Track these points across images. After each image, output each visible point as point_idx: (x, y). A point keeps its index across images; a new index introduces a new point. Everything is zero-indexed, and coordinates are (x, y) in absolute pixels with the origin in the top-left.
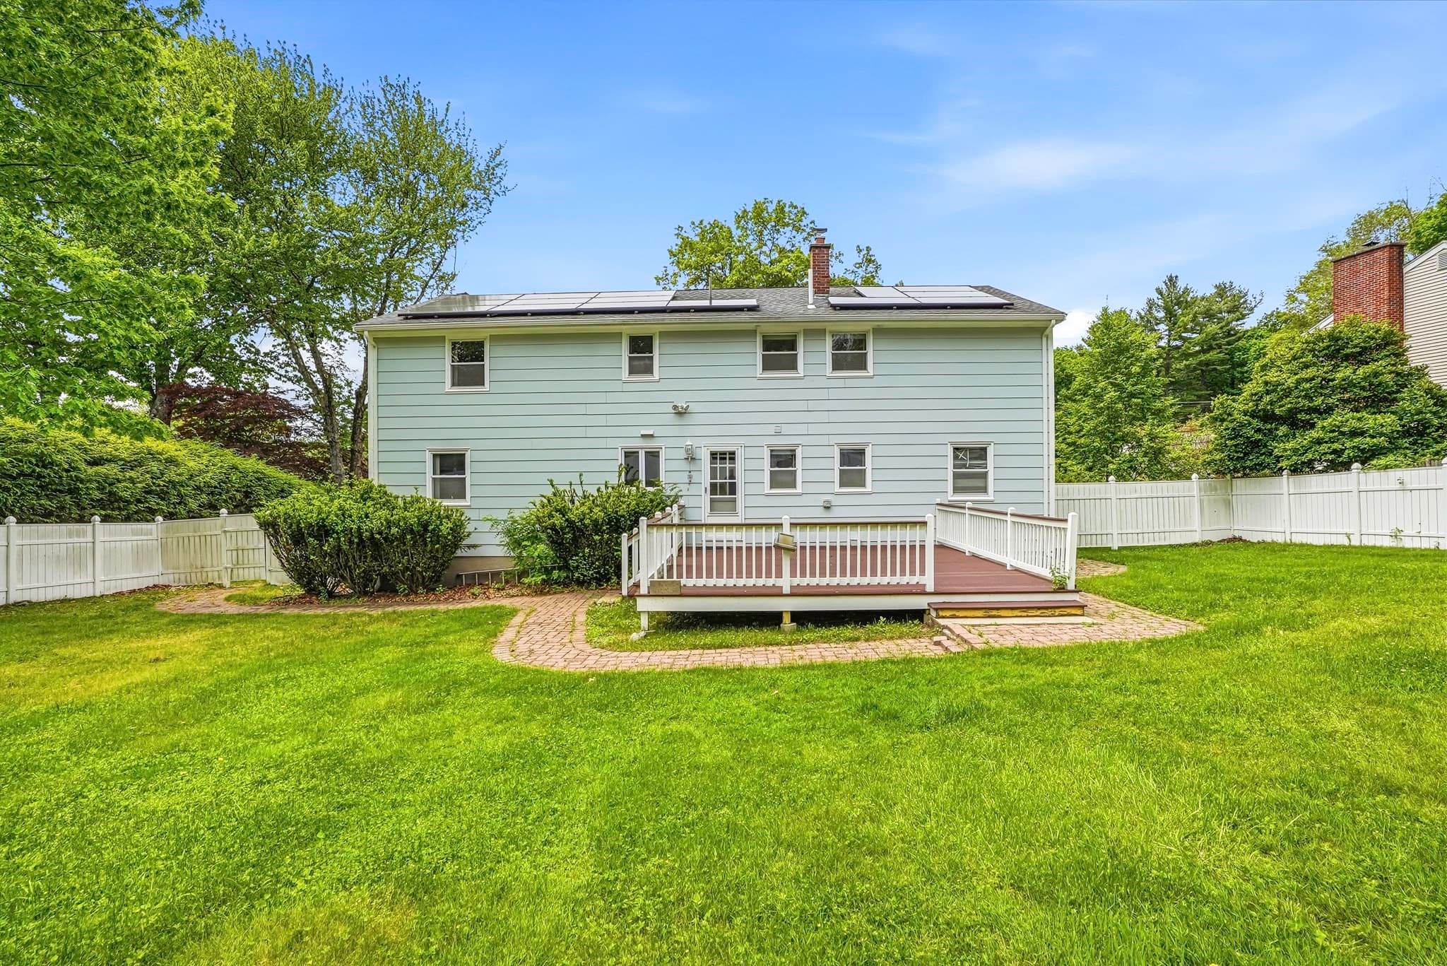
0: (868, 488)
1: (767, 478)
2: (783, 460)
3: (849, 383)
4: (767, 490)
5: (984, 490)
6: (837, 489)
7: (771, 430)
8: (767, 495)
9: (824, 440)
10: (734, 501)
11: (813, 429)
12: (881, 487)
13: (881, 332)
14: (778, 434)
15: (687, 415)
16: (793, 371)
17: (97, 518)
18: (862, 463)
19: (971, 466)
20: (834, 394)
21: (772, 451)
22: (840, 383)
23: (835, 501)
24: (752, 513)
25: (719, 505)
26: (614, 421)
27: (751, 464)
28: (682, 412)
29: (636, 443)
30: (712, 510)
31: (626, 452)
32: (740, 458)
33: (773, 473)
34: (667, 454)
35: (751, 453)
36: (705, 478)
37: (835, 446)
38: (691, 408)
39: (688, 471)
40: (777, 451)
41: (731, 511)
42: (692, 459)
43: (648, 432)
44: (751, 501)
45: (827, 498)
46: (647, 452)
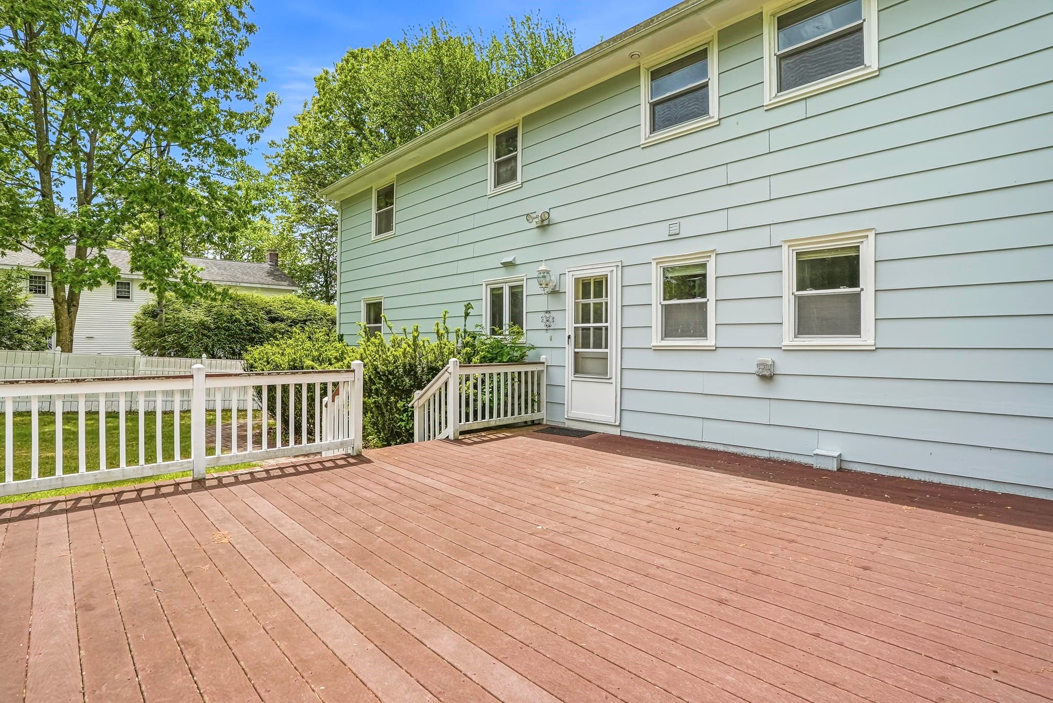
0: (868, 337)
2: (685, 283)
3: (815, 106)
4: (656, 341)
6: (788, 339)
7: (662, 231)
8: (657, 350)
9: (760, 238)
10: (604, 358)
11: (741, 218)
12: (894, 335)
14: (674, 237)
15: (551, 227)
16: (700, 118)
18: (853, 280)
20: (780, 139)
21: (665, 270)
22: (797, 111)
23: (784, 364)
24: (631, 380)
25: (590, 365)
26: (480, 249)
27: (633, 296)
28: (545, 225)
29: (500, 276)
30: (576, 371)
31: (492, 290)
32: (613, 287)
33: (667, 309)
34: (530, 289)
35: (632, 276)
36: (568, 322)
37: (785, 247)
38: (555, 216)
39: (547, 312)
40: (673, 269)
41: (603, 374)
42: (555, 293)
43: (510, 259)
44: (632, 359)
45: (767, 357)
46: (511, 288)
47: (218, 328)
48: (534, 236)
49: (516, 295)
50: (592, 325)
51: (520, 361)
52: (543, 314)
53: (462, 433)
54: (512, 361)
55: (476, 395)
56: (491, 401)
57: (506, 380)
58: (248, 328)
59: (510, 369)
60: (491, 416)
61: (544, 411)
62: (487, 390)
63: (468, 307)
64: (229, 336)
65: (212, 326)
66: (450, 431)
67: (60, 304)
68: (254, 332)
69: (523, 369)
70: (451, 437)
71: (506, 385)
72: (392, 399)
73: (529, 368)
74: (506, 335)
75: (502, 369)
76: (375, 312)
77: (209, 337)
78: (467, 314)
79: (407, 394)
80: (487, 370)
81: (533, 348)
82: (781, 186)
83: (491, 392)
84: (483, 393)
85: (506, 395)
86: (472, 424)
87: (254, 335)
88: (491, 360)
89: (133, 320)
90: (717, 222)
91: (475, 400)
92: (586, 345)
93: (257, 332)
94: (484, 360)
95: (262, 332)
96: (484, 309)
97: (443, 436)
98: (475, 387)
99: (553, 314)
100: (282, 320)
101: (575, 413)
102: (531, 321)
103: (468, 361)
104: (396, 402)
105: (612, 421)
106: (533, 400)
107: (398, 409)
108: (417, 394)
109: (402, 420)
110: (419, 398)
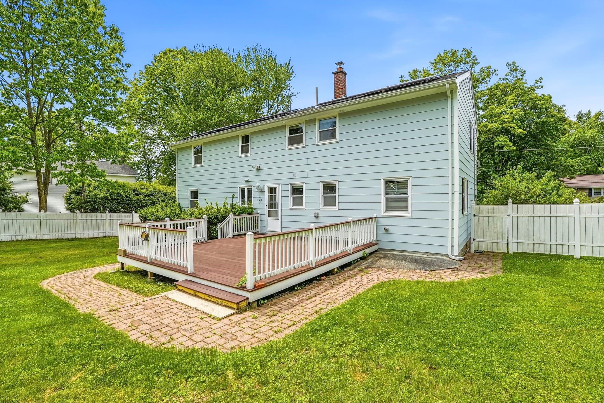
0: (337, 207)
1: (290, 200)
2: (298, 191)
3: (327, 147)
4: (291, 207)
5: (406, 209)
6: (321, 207)
7: (292, 176)
8: (291, 210)
9: (314, 180)
10: (277, 212)
11: (311, 174)
12: (342, 206)
13: (343, 115)
14: (295, 178)
15: (260, 171)
16: (301, 144)
17: (133, 212)
18: (334, 192)
19: (398, 193)
20: (320, 154)
21: (293, 187)
22: (322, 147)
23: (321, 213)
24: (284, 218)
25: (273, 214)
26: (237, 175)
27: (284, 194)
28: (258, 169)
29: (244, 185)
30: (269, 216)
31: (241, 189)
32: (279, 191)
33: (293, 198)
34: (254, 190)
35: (284, 188)
36: (266, 201)
37: (320, 183)
38: (262, 167)
39: (260, 198)
40: (295, 186)
41: (276, 217)
42: (262, 191)
43: (247, 179)
44: (285, 212)
45: (317, 212)
46: (248, 189)
47: (112, 199)
48: (254, 173)
49: (250, 191)
50: (273, 202)
51: (251, 213)
52: (258, 198)
53: (234, 236)
54: (249, 213)
55: (238, 224)
56: (243, 226)
57: (247, 220)
58: (127, 199)
59: (248, 216)
60: (243, 231)
61: (259, 229)
62: (241, 223)
63: (233, 195)
64: (117, 202)
65: (110, 198)
66: (231, 235)
67: (41, 191)
68: (129, 200)
69: (252, 216)
70: (231, 237)
71: (247, 221)
72: (211, 226)
73: (254, 216)
74: (246, 205)
75: (246, 216)
76: (195, 194)
77: (108, 203)
78: (233, 198)
79: (215, 224)
80: (241, 217)
81: (255, 209)
82: (321, 166)
83: (243, 223)
84: (240, 224)
85: (247, 224)
86: (237, 233)
87: (129, 202)
88: (242, 213)
89: (65, 195)
90: (305, 174)
91: (238, 226)
92: (271, 208)
93: (130, 201)
94: (239, 214)
95: (133, 200)
96: (238, 195)
97: (228, 237)
98: (238, 222)
99: (261, 198)
100: (141, 194)
101: (269, 229)
102: (254, 200)
103: (234, 214)
104: (212, 227)
105: (279, 231)
106: (256, 226)
107: (212, 230)
108: (219, 224)
109: (214, 233)
110: (219, 226)
